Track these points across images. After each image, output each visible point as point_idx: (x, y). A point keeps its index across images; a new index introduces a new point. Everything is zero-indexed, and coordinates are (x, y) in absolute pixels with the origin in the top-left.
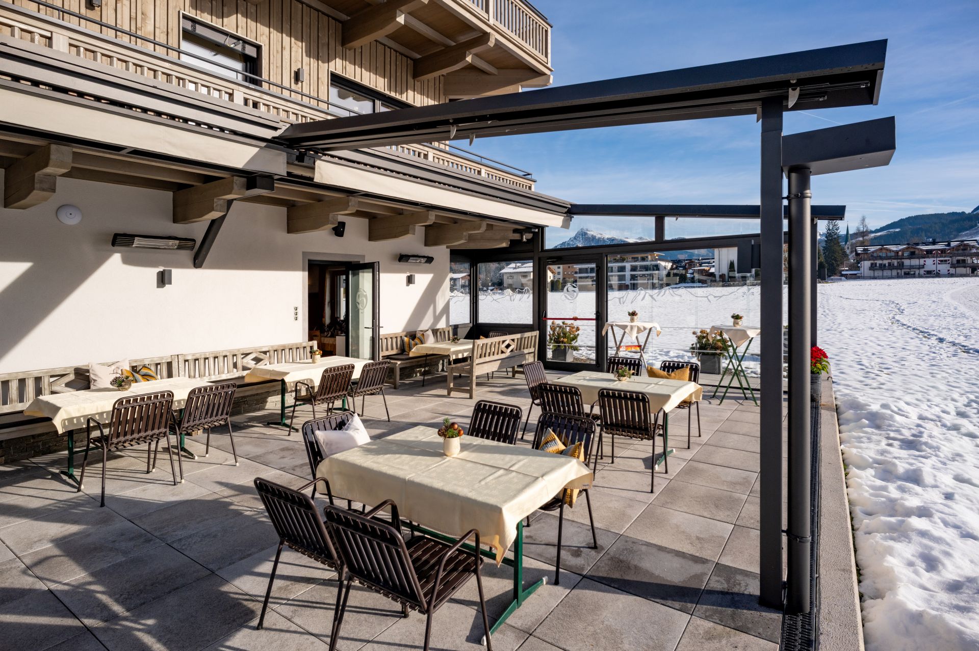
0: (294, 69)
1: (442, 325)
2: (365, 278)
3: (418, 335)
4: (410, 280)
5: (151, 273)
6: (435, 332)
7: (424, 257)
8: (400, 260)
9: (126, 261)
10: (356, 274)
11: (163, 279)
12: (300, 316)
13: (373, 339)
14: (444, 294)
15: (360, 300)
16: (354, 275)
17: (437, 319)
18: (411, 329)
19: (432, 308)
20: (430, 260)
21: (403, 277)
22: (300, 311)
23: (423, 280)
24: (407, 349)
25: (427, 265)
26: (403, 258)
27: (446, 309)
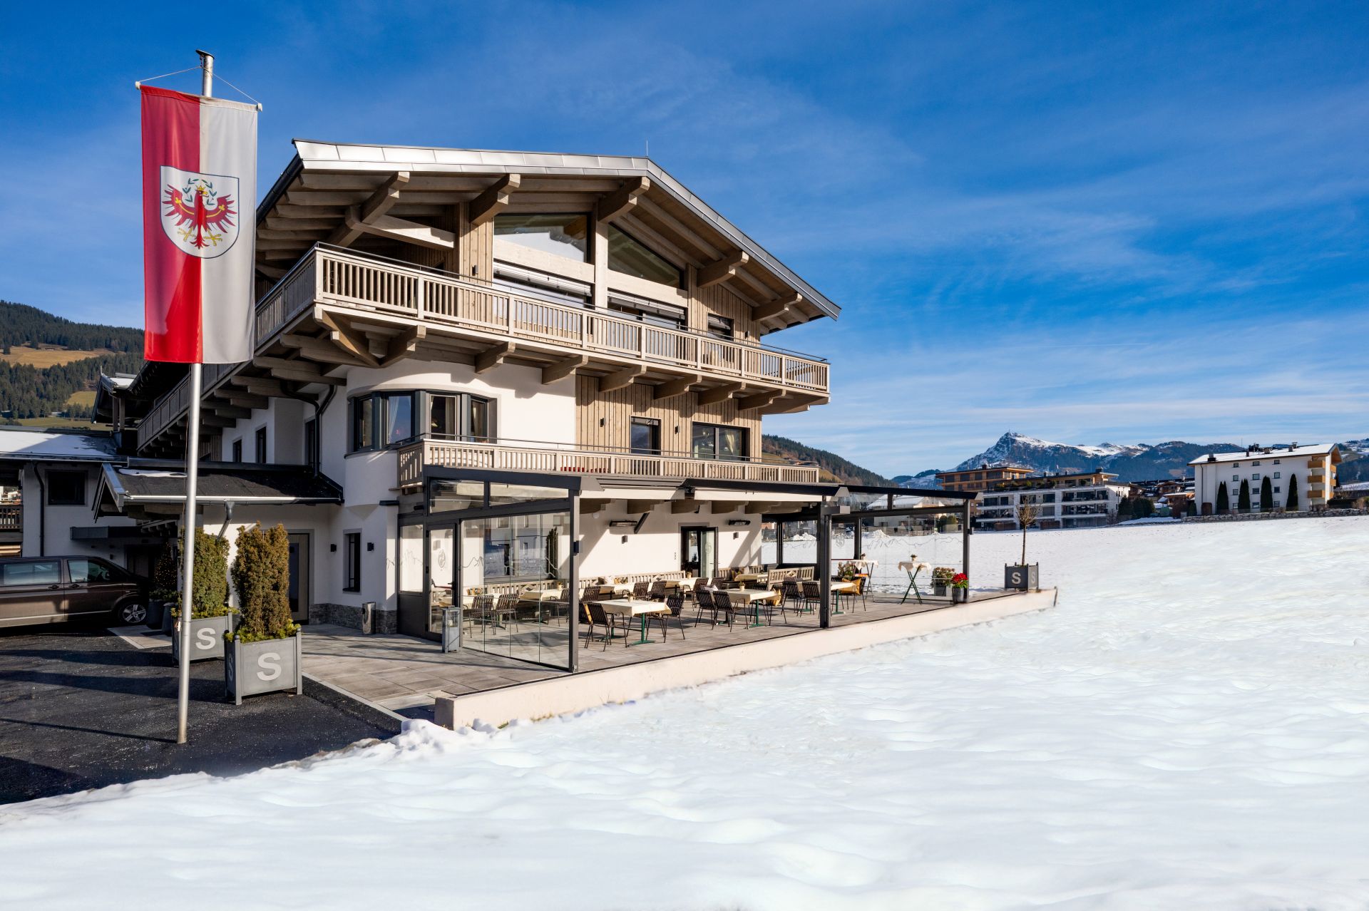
0: (675, 426)
1: (755, 564)
2: (710, 536)
3: (740, 569)
4: (736, 536)
5: (619, 537)
6: (750, 568)
7: (744, 521)
8: (729, 524)
9: (612, 532)
10: (704, 533)
11: (624, 540)
12: (677, 557)
13: (714, 571)
14: (758, 541)
15: (707, 548)
16: (703, 534)
17: (751, 560)
18: (734, 566)
19: (748, 553)
20: (748, 523)
21: (731, 534)
22: (677, 555)
23: (743, 535)
24: (733, 577)
25: (747, 526)
26: (731, 522)
27: (759, 553)
